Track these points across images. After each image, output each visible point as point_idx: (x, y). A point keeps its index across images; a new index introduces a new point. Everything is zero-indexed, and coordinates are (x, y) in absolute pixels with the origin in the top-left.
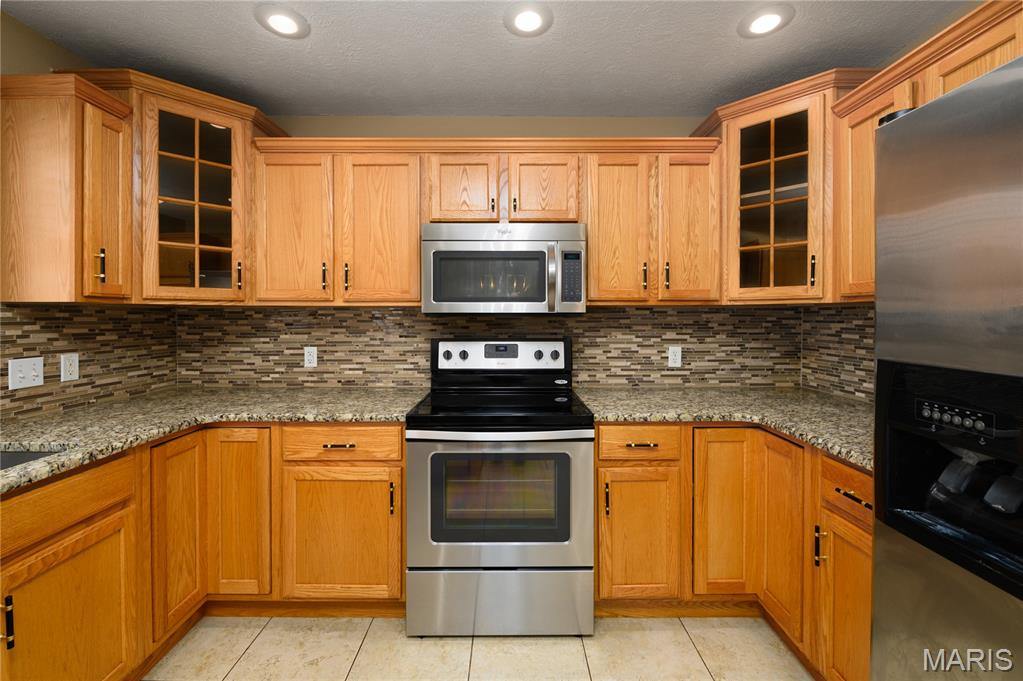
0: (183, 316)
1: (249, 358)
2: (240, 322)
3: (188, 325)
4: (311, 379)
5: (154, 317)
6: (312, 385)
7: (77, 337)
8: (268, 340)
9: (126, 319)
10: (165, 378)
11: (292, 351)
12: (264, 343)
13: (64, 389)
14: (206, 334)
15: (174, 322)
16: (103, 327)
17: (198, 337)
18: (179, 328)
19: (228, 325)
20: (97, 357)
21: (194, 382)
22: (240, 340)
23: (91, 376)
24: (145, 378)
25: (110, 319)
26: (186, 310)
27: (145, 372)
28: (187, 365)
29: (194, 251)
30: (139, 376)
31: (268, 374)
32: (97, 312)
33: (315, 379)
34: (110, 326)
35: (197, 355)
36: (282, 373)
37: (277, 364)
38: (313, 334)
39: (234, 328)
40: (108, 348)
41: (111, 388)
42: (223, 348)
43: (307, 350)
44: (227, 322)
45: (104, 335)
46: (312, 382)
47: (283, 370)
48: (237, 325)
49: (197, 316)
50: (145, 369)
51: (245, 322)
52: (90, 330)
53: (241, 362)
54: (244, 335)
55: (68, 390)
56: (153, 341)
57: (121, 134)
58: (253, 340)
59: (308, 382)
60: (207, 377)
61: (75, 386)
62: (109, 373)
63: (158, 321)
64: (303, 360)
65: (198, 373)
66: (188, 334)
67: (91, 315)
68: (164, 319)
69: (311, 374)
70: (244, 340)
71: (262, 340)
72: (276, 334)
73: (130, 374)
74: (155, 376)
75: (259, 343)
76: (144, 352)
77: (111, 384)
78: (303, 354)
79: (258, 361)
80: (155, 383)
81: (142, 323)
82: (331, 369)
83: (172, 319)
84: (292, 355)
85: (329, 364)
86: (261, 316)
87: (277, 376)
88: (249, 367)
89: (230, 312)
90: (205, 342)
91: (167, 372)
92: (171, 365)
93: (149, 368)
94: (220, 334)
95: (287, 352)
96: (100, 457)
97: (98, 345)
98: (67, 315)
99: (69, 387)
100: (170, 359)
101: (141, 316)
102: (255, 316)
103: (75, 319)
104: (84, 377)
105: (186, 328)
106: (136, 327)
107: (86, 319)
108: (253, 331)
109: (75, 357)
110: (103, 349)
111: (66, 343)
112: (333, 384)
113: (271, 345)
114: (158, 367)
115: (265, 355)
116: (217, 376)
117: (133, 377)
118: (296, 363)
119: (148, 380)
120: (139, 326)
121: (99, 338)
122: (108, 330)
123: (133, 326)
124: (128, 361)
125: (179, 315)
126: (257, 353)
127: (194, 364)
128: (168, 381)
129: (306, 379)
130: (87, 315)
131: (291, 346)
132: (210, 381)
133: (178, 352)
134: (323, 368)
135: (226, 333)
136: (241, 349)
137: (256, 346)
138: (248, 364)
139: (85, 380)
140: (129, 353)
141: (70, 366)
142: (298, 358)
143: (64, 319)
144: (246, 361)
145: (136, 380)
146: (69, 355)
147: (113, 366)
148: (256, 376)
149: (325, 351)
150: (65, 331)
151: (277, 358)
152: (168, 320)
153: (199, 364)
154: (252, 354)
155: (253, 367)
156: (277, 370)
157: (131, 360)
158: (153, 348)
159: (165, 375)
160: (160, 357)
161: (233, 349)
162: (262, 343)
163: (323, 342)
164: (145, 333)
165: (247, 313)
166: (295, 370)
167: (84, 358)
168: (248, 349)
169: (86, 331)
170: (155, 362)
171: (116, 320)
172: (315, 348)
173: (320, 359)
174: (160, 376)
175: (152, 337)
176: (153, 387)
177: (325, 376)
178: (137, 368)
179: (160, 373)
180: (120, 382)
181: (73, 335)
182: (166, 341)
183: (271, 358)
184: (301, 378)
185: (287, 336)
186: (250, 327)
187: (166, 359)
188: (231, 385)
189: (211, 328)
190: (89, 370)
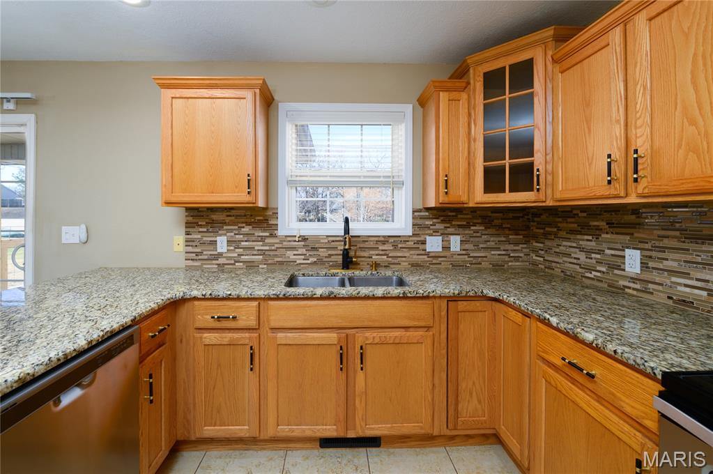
0: (535, 215)
1: (576, 253)
2: (569, 220)
3: (537, 222)
4: (632, 285)
5: (511, 215)
6: (635, 293)
7: (460, 226)
8: (590, 238)
9: (490, 217)
10: (520, 259)
11: (613, 252)
12: (588, 240)
13: (453, 255)
14: (547, 229)
15: (528, 219)
16: (475, 221)
17: (542, 231)
18: (532, 223)
19: (561, 222)
20: (472, 239)
21: (540, 266)
22: (568, 236)
23: (468, 250)
24: (504, 257)
25: (480, 216)
26: (535, 210)
27: (504, 253)
28: (535, 251)
29: (505, 166)
30: (499, 255)
31: (590, 270)
32: (472, 212)
33: (638, 286)
34: (480, 221)
35: (541, 245)
36: (603, 273)
37: (599, 262)
38: (636, 235)
39: (565, 225)
40: (478, 235)
41: (480, 259)
42: (557, 241)
43: (628, 252)
44: (560, 220)
45: (475, 226)
46: (634, 289)
47: (604, 269)
48: (567, 223)
49: (541, 215)
50: (504, 250)
51: (573, 220)
52: (467, 223)
53: (569, 255)
54: (572, 232)
55: (455, 256)
56: (510, 232)
57: (461, 102)
58: (579, 237)
59: (629, 288)
60: (547, 264)
61: (458, 255)
62: (479, 250)
63: (514, 218)
64: (624, 263)
65: (542, 259)
66: (537, 228)
67: (468, 214)
68: (520, 217)
69: (633, 280)
70: (572, 237)
71: (586, 237)
72: (597, 232)
73: (493, 253)
74: (512, 257)
75: (583, 240)
76: (504, 239)
77: (479, 257)
78: (624, 257)
79: (582, 256)
80: (512, 262)
81: (502, 219)
82: (658, 280)
83: (526, 217)
84: (612, 255)
85: (655, 272)
86: (585, 214)
87: (599, 274)
88: (575, 261)
89: (562, 212)
90: (546, 235)
91: (522, 255)
92: (524, 250)
93: (507, 250)
94: (555, 230)
95: (608, 252)
96: (409, 295)
97: (472, 232)
98: (454, 214)
99: (455, 254)
100: (525, 246)
101: (501, 215)
102: (580, 215)
103: (459, 216)
104: (464, 250)
105: (536, 223)
106: (497, 222)
107: (466, 216)
108: (579, 229)
109: (458, 238)
110: (475, 235)
111: (453, 229)
112: (660, 298)
113: (593, 244)
114: (515, 250)
115: (589, 252)
116: (554, 264)
117: (495, 255)
118: (617, 265)
119: (506, 258)
120: (500, 221)
121: (472, 228)
122: (478, 223)
123: (495, 221)
124: (492, 244)
125: (532, 214)
126: (582, 250)
127: (540, 251)
128: (522, 261)
129: (626, 284)
130: (466, 214)
131: (612, 246)
132: (549, 268)
133: (531, 241)
134: (646, 276)
135: (559, 230)
136: (569, 244)
137: (581, 242)
138: (575, 258)
139: (464, 252)
140: (492, 239)
141: (455, 243)
142: (619, 260)
143: (453, 216)
144: (573, 255)
145: (497, 257)
146: (455, 236)
147: (481, 246)
148: (580, 270)
149: (650, 257)
150: (454, 223)
151: (598, 256)
152: (522, 217)
153: (543, 252)
154: (577, 250)
155: (578, 262)
156: (598, 268)
157: (493, 243)
158: (510, 237)
159: (521, 257)
160: (516, 244)
161: (564, 243)
162: (587, 242)
163: (646, 246)
164: (504, 226)
165: (575, 212)
166: (616, 272)
167: (464, 239)
168: (574, 245)
169: (465, 223)
170: (511, 247)
171: (484, 217)
172: (639, 251)
173: (644, 265)
174: (515, 257)
175: (509, 229)
176: (510, 264)
177: (651, 286)
178: (498, 249)
179: (517, 255)
180: (486, 257)
181: (458, 225)
182: (521, 232)
183: (593, 255)
184: (622, 283)
185: (608, 236)
186: (576, 225)
187: (521, 246)
188: (562, 274)
189: (550, 225)
190: (467, 246)
